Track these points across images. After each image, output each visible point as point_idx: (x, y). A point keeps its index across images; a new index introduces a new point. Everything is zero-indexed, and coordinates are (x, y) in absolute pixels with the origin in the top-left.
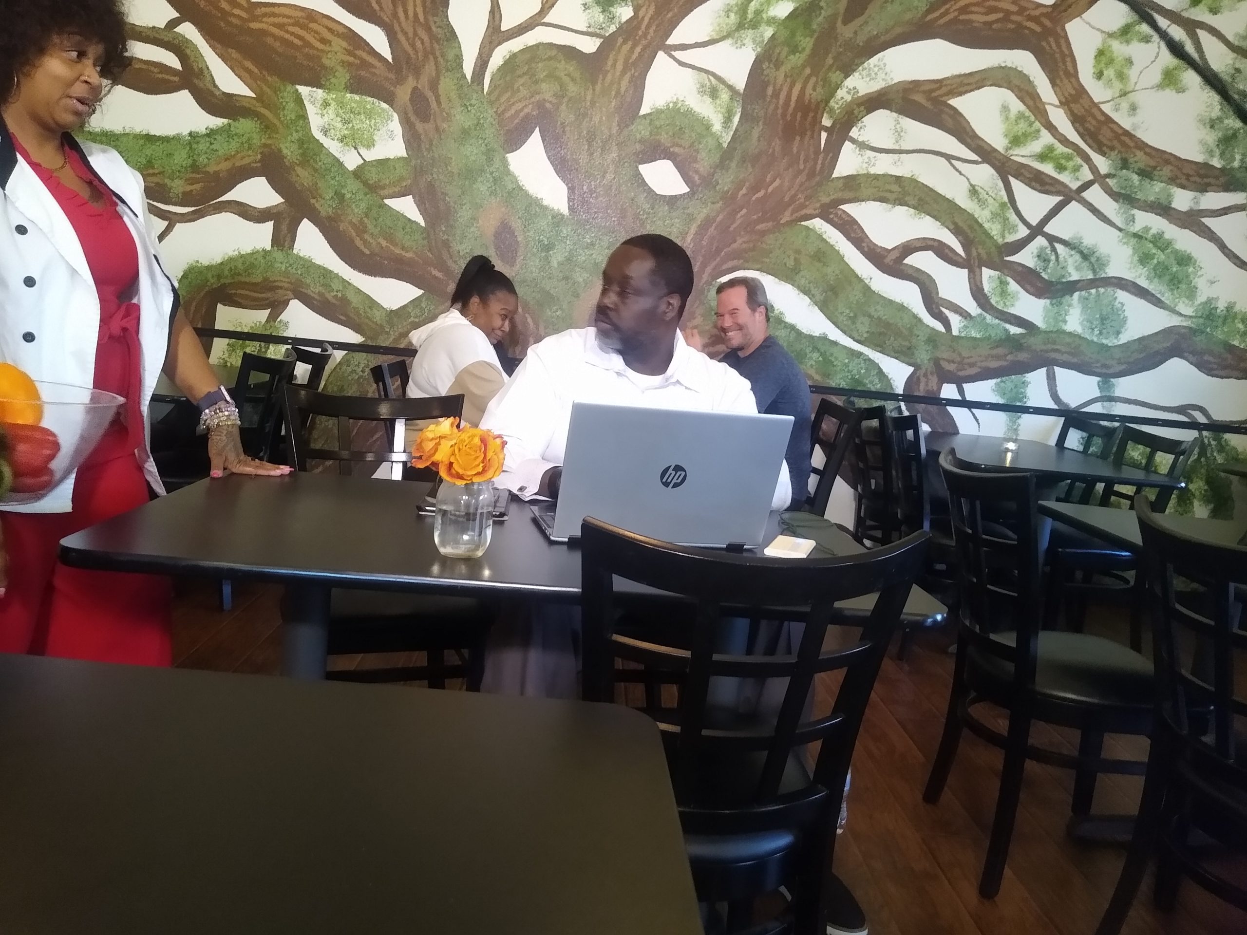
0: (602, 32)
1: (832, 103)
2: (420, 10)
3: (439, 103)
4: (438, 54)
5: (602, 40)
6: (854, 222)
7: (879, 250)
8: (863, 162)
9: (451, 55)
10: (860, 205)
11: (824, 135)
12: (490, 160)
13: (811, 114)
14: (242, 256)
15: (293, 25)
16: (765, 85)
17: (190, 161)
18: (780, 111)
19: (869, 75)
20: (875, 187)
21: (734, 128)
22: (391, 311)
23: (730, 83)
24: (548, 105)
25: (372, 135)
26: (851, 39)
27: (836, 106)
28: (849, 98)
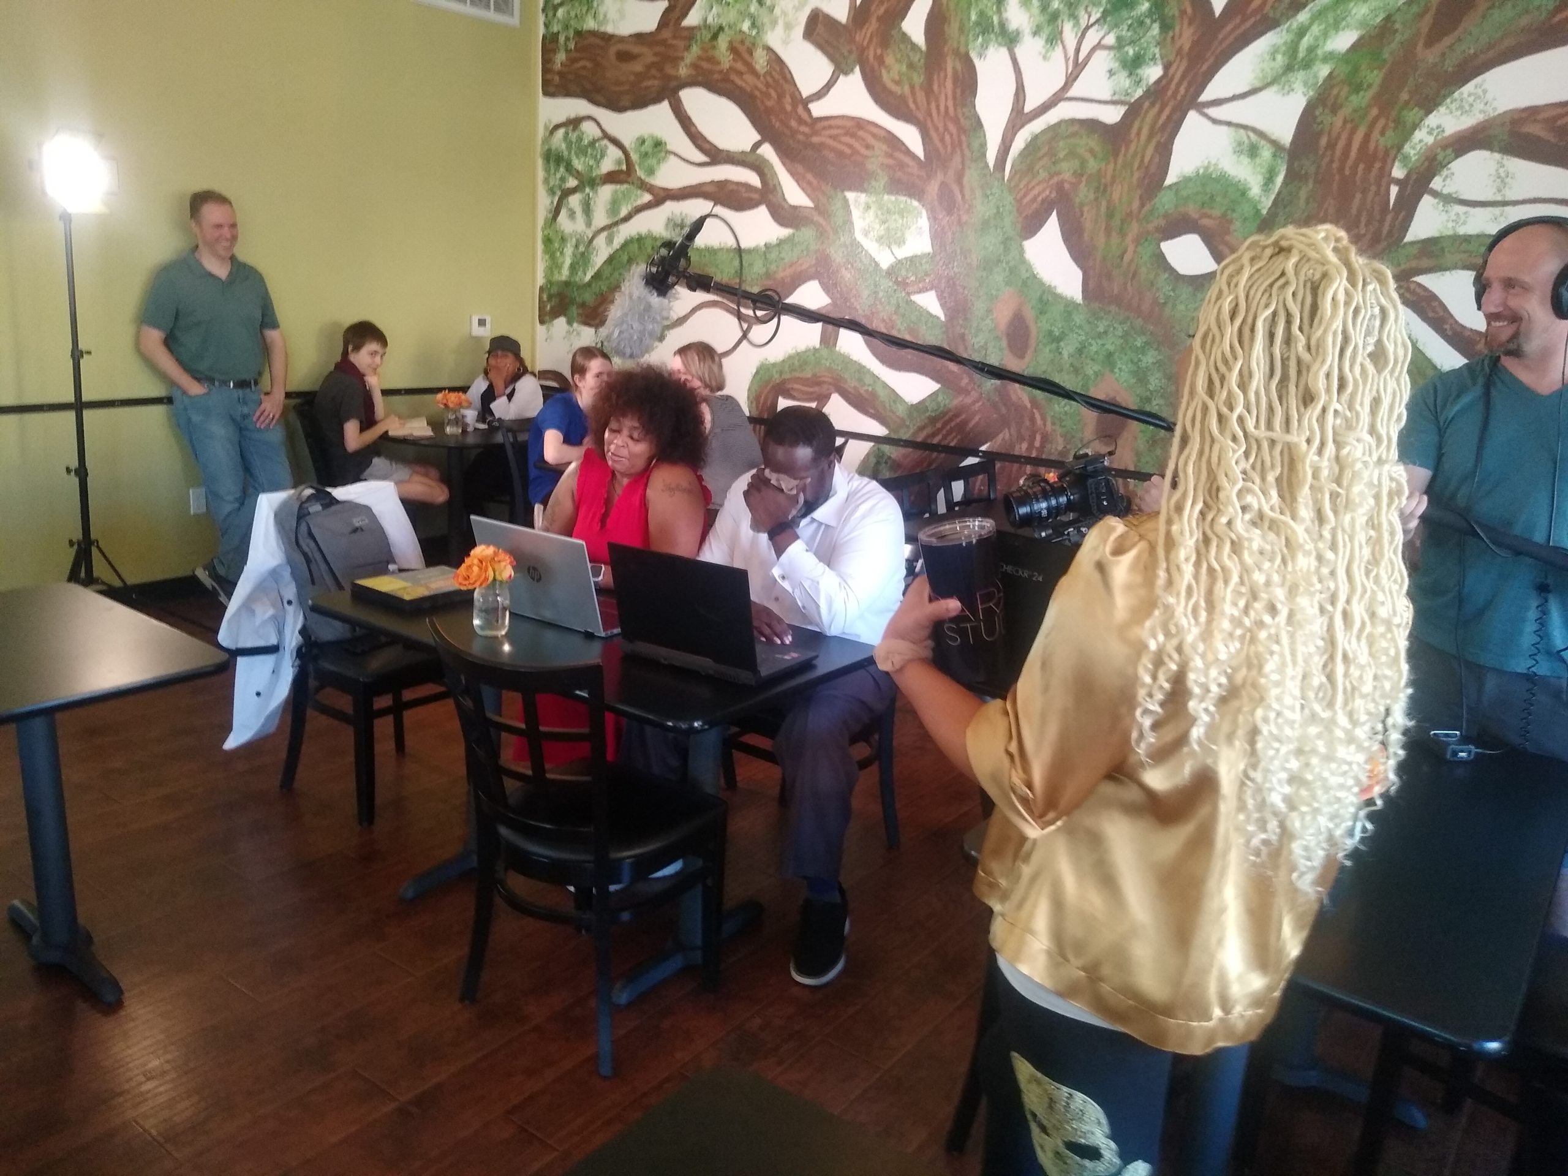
0: (1128, 98)
1: (1407, 148)
2: (950, 104)
3: (963, 196)
4: (964, 145)
5: (1127, 107)
6: (1433, 297)
7: (1467, 333)
8: (1448, 221)
9: (976, 145)
10: (1443, 275)
11: (1394, 190)
12: (1007, 249)
13: (1378, 165)
14: (798, 354)
15: (846, 134)
16: (1319, 134)
17: (764, 270)
18: (1335, 165)
19: (1461, 107)
20: (1465, 252)
21: (1276, 191)
22: (912, 405)
23: (1274, 137)
24: (1067, 186)
25: (903, 234)
26: (1435, 65)
27: (1412, 152)
28: (1430, 140)
